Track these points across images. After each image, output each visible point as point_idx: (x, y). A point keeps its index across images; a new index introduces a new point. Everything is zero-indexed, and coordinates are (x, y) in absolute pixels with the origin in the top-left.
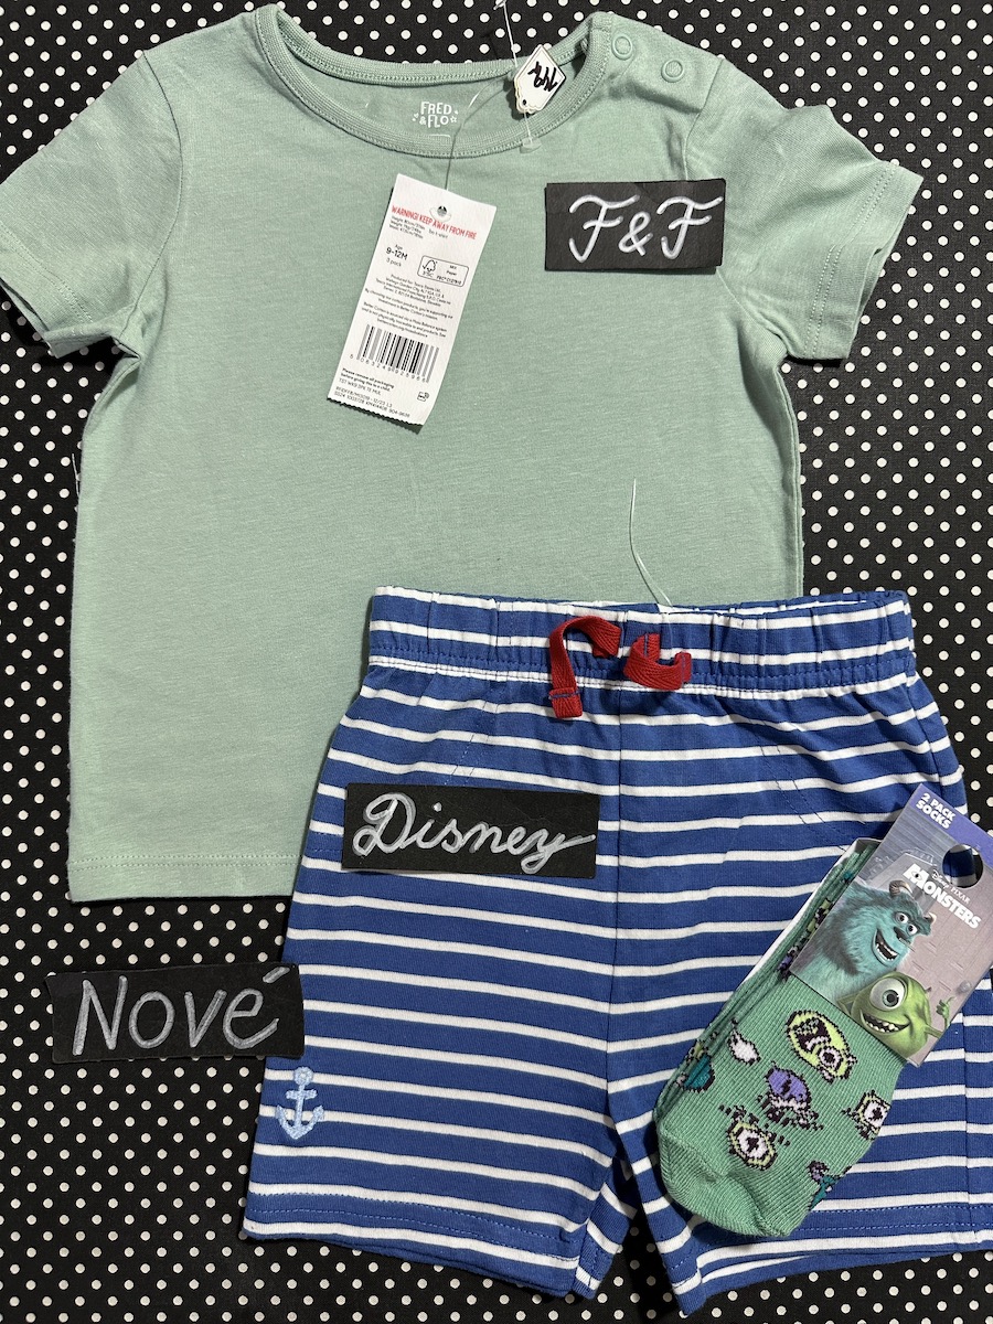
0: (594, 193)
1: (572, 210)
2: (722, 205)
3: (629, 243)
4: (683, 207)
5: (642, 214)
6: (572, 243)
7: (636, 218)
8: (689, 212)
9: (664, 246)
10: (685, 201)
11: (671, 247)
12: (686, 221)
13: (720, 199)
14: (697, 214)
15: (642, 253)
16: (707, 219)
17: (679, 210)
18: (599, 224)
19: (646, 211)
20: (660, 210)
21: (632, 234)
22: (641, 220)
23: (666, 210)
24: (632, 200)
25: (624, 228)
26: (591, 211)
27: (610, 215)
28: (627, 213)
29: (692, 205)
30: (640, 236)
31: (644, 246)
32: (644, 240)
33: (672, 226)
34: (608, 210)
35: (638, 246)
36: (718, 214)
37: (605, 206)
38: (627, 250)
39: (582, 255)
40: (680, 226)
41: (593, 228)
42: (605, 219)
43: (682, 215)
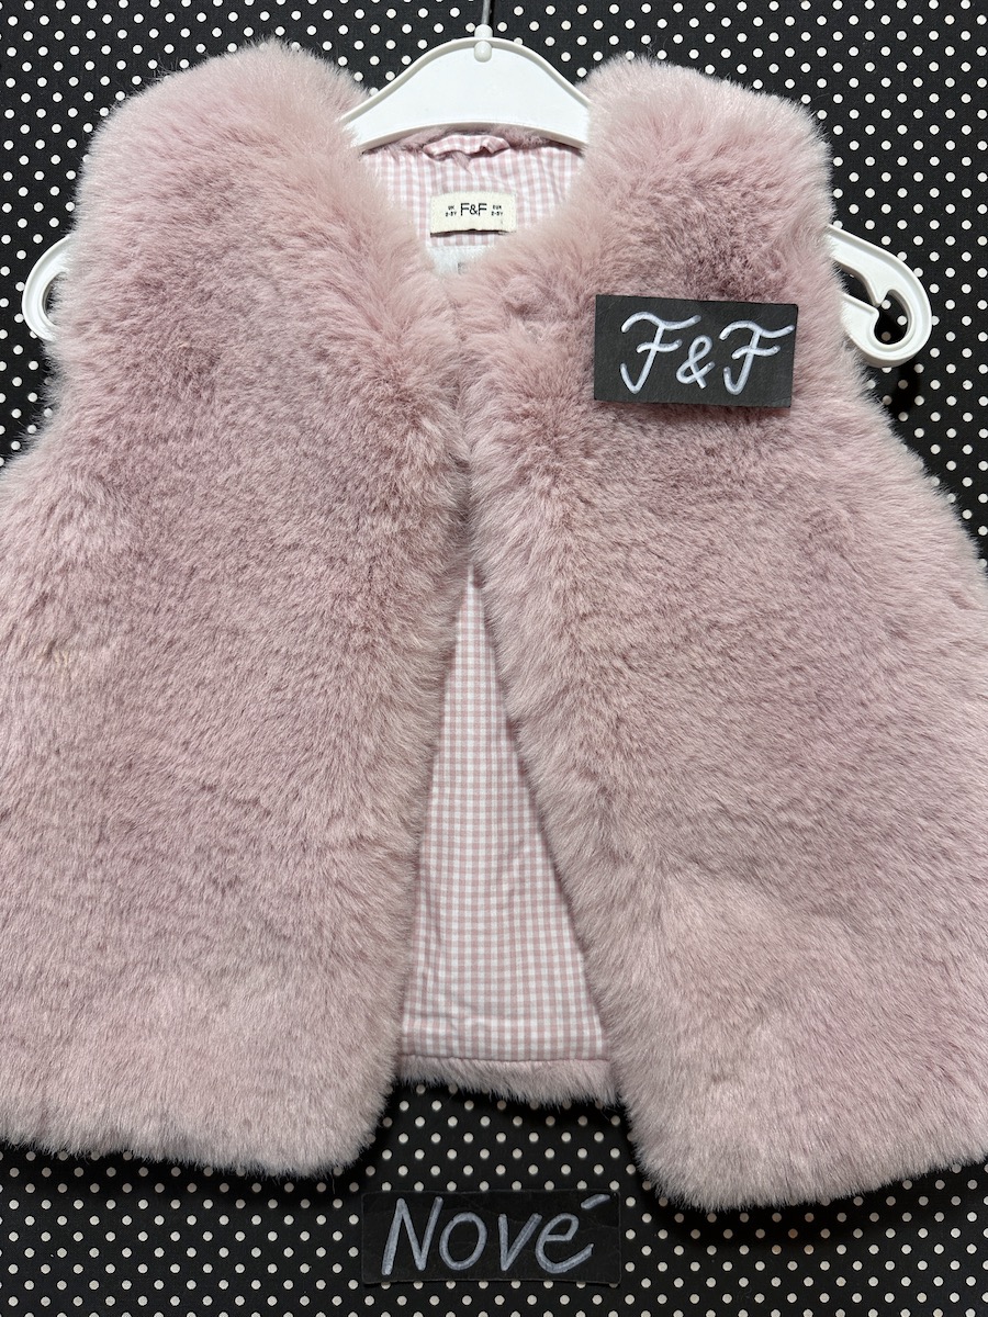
0: (650, 311)
1: (624, 328)
2: (792, 335)
3: (688, 373)
4: (750, 333)
5: (702, 339)
6: (623, 370)
7: (696, 342)
8: (755, 340)
9: (727, 377)
10: (751, 326)
11: (735, 380)
12: (752, 351)
13: (790, 328)
14: (764, 343)
15: (702, 386)
16: (775, 350)
17: (743, 337)
18: (655, 347)
19: (707, 334)
20: (723, 335)
21: (691, 363)
22: (702, 346)
23: (731, 335)
24: (692, 321)
25: (682, 355)
26: (647, 332)
27: (668, 337)
28: (687, 336)
29: (758, 332)
30: (700, 364)
31: (705, 377)
32: (705, 370)
33: (737, 355)
34: (665, 331)
35: (698, 376)
36: (788, 344)
37: (662, 326)
38: (686, 380)
39: (635, 385)
40: (744, 356)
41: (647, 352)
42: (662, 342)
43: (747, 343)
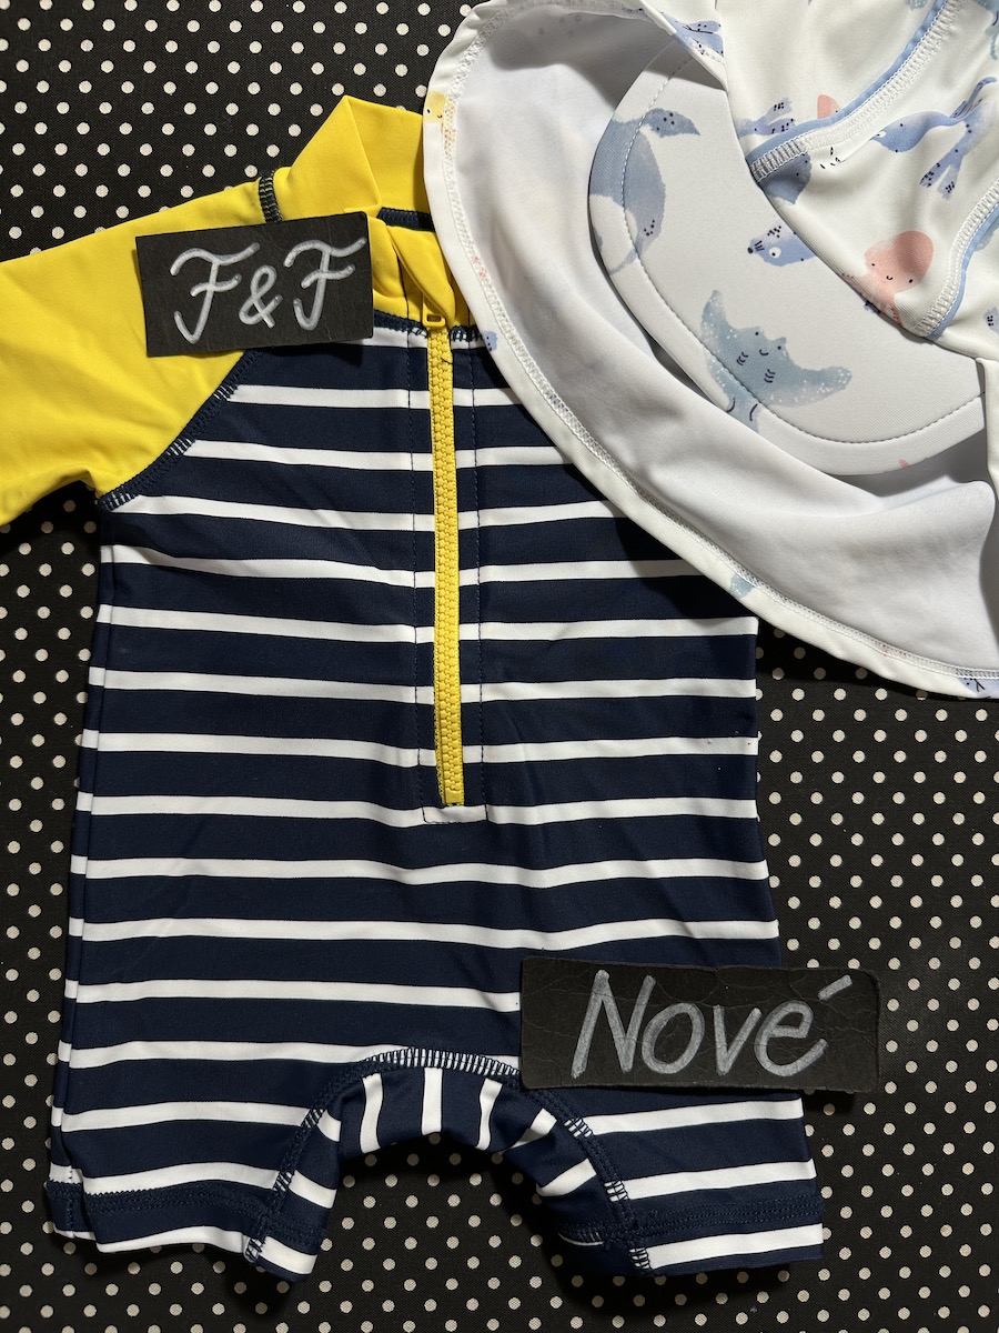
0: (200, 247)
1: (173, 270)
2: (366, 250)
3: (253, 311)
4: (318, 254)
5: (266, 270)
6: (178, 318)
7: (258, 275)
8: (325, 261)
9: (298, 311)
10: (318, 245)
11: (307, 313)
12: (323, 275)
13: (361, 243)
14: (336, 264)
15: (270, 324)
16: (349, 270)
17: (311, 261)
18: (211, 287)
19: (269, 264)
20: (288, 262)
21: (254, 299)
22: (264, 278)
23: (296, 260)
24: (250, 251)
25: (242, 292)
26: (199, 270)
27: (224, 274)
28: (245, 270)
29: (328, 251)
30: (265, 300)
31: (273, 315)
32: (272, 305)
33: (306, 283)
34: (221, 267)
35: (264, 314)
36: (362, 263)
37: (217, 262)
38: (251, 321)
39: (192, 331)
40: (315, 283)
41: (203, 294)
42: (217, 281)
43: (316, 266)
